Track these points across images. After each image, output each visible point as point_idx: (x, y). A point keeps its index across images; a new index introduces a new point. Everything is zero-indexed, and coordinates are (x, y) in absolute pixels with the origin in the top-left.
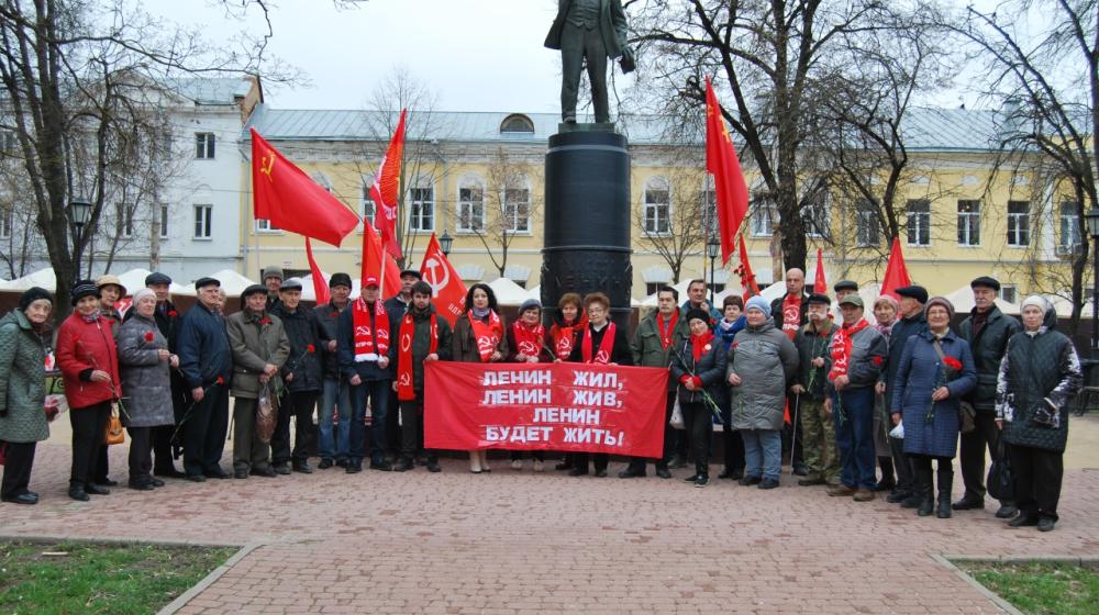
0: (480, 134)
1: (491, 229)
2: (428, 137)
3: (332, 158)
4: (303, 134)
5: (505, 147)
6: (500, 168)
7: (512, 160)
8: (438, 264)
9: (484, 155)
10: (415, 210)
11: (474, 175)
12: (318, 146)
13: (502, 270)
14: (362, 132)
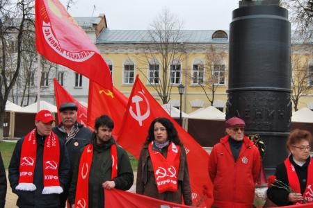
0: (202, 40)
1: (207, 83)
2: (178, 41)
3: (135, 51)
4: (122, 40)
5: (213, 45)
6: (211, 54)
7: (217, 51)
8: (141, 99)
9: (204, 49)
10: (172, 74)
11: (199, 58)
12: (129, 45)
13: (212, 102)
14: (149, 39)
